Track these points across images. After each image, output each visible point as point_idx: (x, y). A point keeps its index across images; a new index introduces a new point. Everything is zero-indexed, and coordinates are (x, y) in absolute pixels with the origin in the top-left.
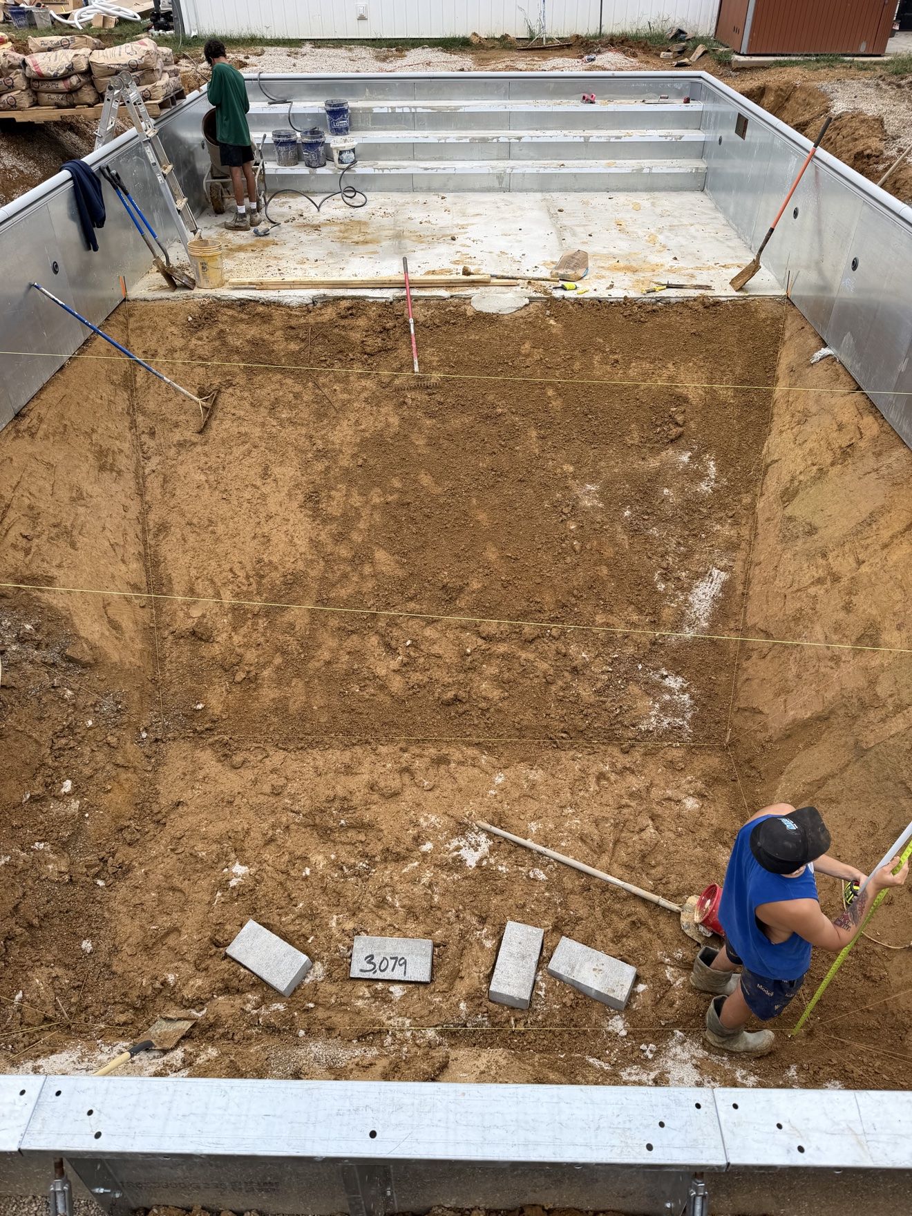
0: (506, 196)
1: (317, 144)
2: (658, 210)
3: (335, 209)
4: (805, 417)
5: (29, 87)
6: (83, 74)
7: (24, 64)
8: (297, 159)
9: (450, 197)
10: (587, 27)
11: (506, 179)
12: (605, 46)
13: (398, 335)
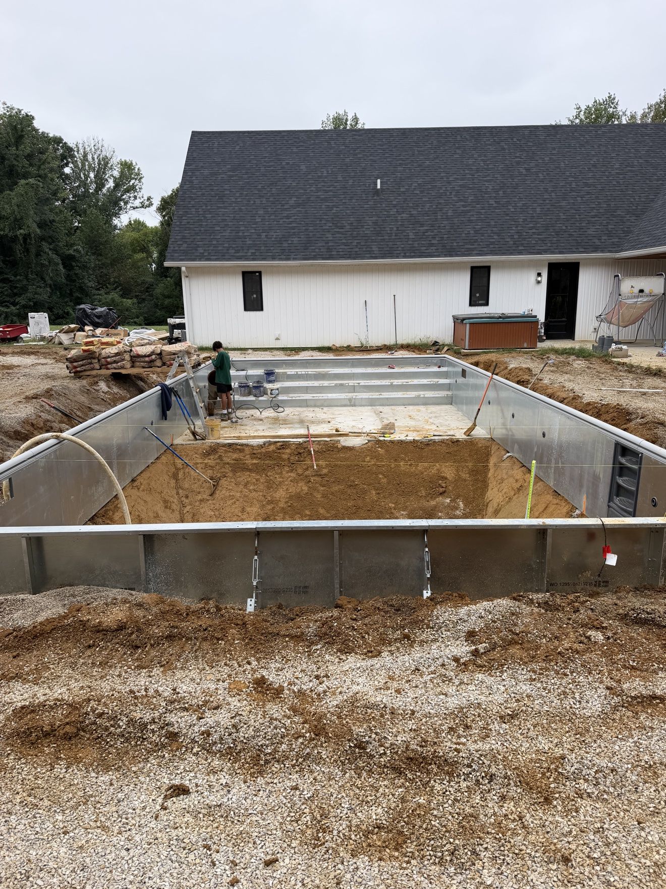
0: (354, 408)
1: (260, 386)
2: (429, 411)
3: (269, 413)
4: (502, 480)
5: (131, 360)
6: (158, 354)
7: (131, 350)
8: (249, 394)
9: (325, 409)
10: (390, 341)
11: (353, 400)
12: (399, 348)
13: (305, 455)
